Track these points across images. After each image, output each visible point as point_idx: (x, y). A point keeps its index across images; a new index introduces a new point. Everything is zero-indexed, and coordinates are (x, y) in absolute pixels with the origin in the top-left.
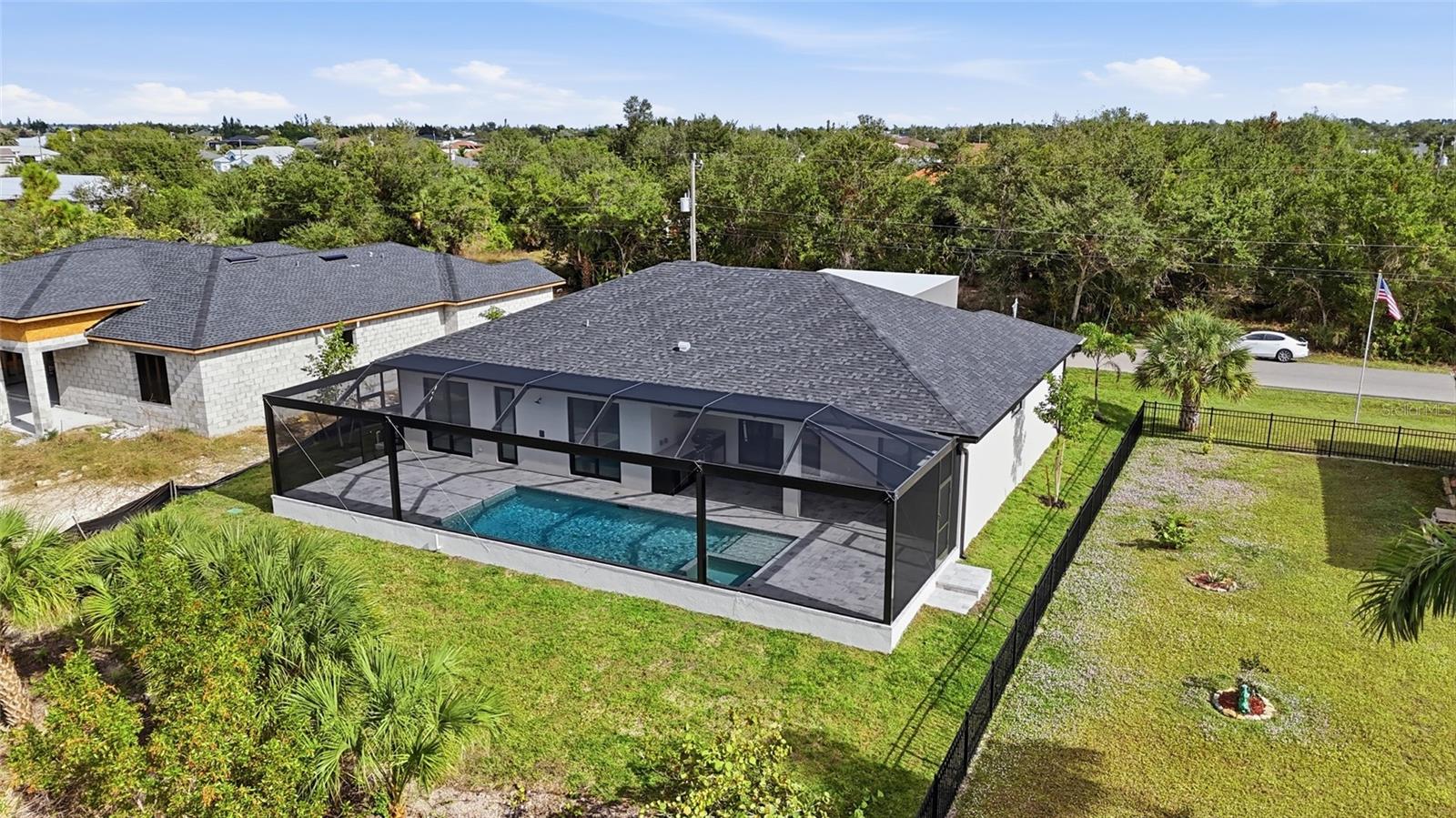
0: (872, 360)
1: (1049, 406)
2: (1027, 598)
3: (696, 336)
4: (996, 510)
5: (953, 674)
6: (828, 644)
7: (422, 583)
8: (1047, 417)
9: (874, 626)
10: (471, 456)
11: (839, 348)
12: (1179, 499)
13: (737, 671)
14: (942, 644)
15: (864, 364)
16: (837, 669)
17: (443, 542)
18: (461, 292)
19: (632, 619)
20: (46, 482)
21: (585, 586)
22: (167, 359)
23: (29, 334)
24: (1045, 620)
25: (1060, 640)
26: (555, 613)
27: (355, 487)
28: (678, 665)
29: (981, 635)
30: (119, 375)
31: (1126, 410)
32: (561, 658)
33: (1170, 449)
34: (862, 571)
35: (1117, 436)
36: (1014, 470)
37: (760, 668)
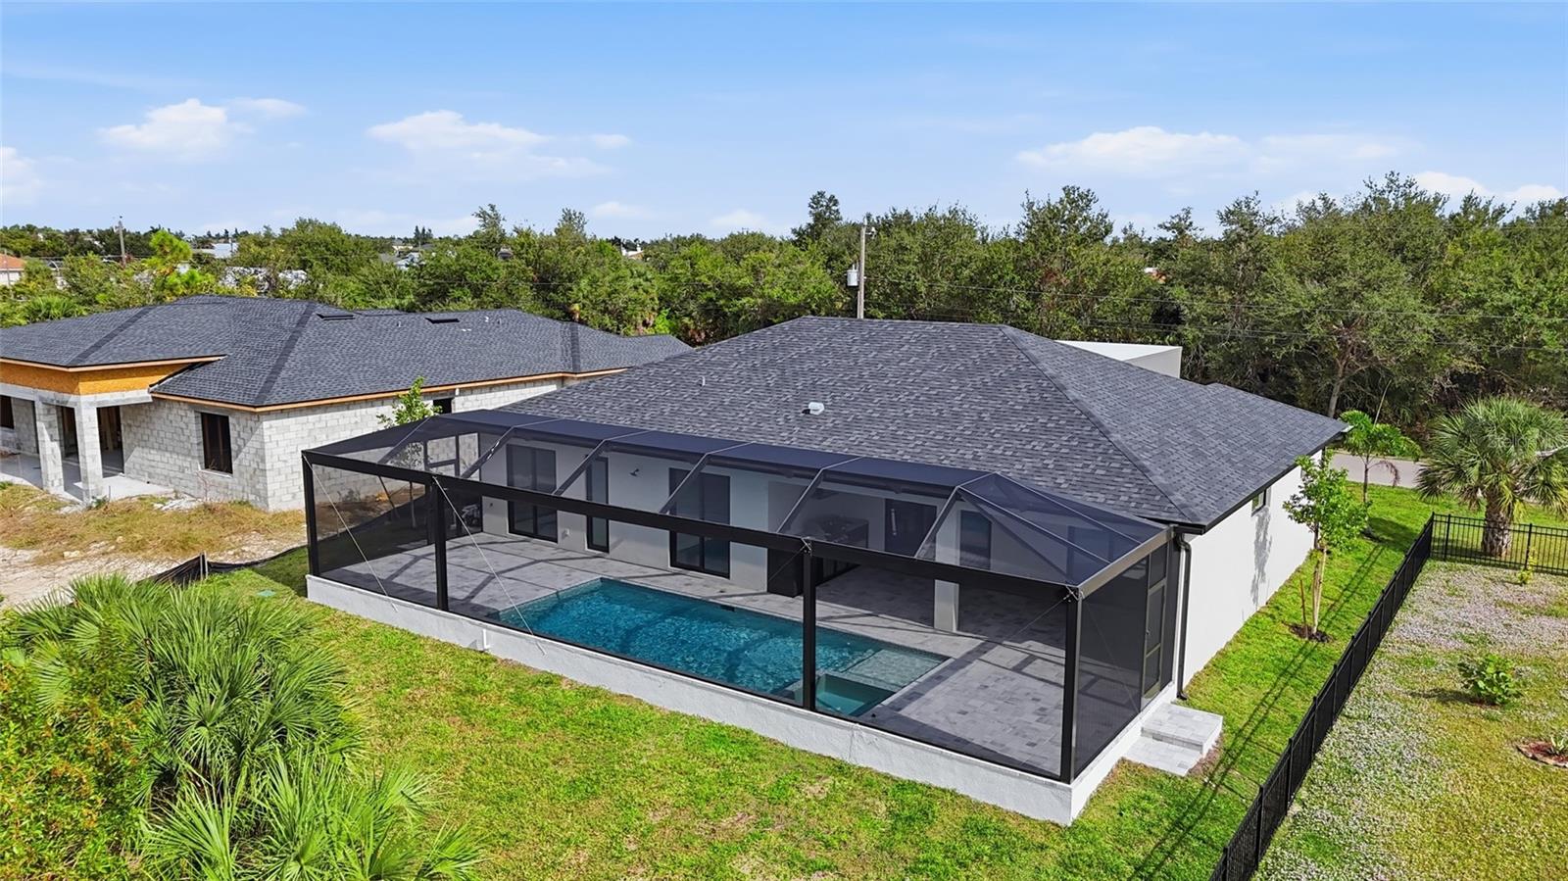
0: (1058, 426)
1: (1305, 502)
2: (1276, 759)
3: (833, 397)
4: (1230, 638)
5: (1162, 863)
6: (978, 806)
7: (456, 689)
8: (1301, 516)
9: (1046, 784)
10: (556, 541)
11: (1015, 412)
12: (1491, 639)
13: (844, 837)
14: (1147, 818)
15: (1047, 431)
16: (988, 843)
17: (494, 641)
18: (583, 366)
19: (712, 752)
20: (74, 554)
21: (659, 705)
22: (231, 420)
23: (83, 386)
24: (1303, 793)
25: (1328, 824)
26: (611, 738)
27: (408, 571)
28: (762, 823)
29: (1206, 809)
30: (183, 438)
31: (1404, 528)
32: (605, 800)
33: (1474, 578)
34: (1034, 706)
35: (1395, 559)
36: (1255, 588)
37: (877, 833)
